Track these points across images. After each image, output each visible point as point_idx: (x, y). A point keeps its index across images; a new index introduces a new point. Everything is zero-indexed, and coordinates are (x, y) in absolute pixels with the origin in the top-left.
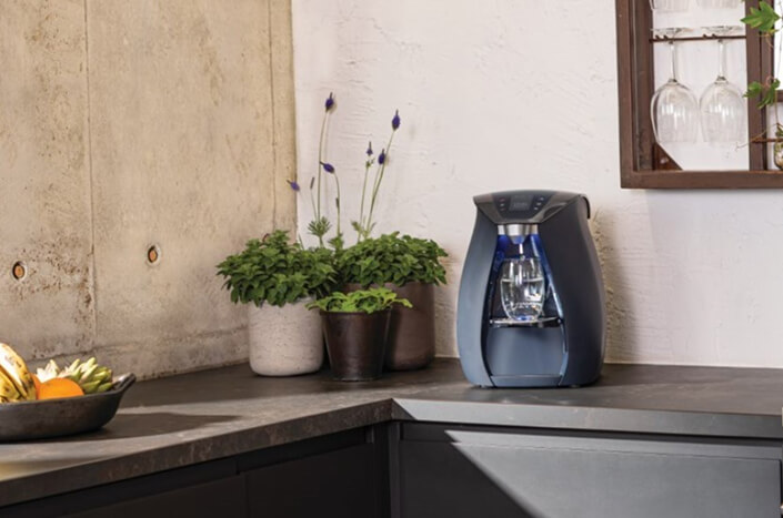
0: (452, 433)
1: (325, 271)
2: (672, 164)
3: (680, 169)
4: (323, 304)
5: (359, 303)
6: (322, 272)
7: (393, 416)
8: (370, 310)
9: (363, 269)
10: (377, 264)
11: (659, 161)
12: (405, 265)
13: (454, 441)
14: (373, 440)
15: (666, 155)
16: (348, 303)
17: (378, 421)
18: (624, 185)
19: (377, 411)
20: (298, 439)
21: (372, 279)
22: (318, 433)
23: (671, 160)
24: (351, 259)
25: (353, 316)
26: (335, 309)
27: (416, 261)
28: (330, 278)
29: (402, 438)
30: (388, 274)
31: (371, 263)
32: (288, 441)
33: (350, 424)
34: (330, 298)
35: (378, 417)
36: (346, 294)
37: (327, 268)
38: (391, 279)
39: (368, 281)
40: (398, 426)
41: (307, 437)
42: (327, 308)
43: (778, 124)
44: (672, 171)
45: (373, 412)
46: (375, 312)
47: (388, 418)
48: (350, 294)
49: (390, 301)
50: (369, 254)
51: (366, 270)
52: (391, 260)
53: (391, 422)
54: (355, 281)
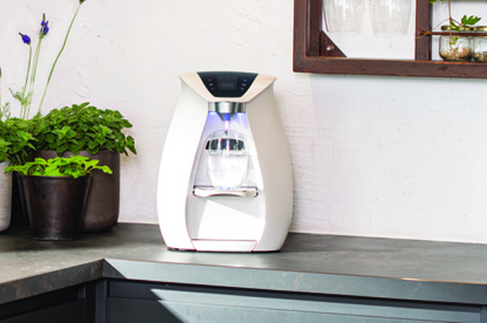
0: (157, 291)
1: (26, 139)
2: (337, 51)
3: (345, 56)
4: (24, 169)
5: (62, 169)
6: (23, 139)
7: (104, 275)
8: (76, 175)
9: (60, 138)
10: (74, 134)
11: (326, 49)
12: (99, 135)
13: (160, 299)
14: (84, 296)
15: (331, 43)
16: (51, 168)
17: (92, 279)
18: (296, 69)
19: (93, 269)
20: (36, 294)
21: (67, 147)
22: (50, 288)
23: (336, 47)
24: (47, 129)
25: (59, 181)
26: (37, 174)
27: (110, 131)
28: (30, 145)
29: (108, 295)
30: (82, 144)
31: (68, 133)
32: (29, 295)
33: (73, 282)
34: (32, 163)
35: (93, 276)
36: (47, 160)
37: (27, 136)
38: (85, 147)
39: (63, 149)
40: (106, 283)
41: (42, 292)
42: (28, 173)
43: (451, 19)
44: (337, 58)
45: (90, 270)
46: (80, 177)
47: (100, 276)
48: (50, 160)
49: (91, 167)
50: (62, 124)
51: (63, 139)
52: (86, 130)
53: (102, 279)
54: (49, 149)
